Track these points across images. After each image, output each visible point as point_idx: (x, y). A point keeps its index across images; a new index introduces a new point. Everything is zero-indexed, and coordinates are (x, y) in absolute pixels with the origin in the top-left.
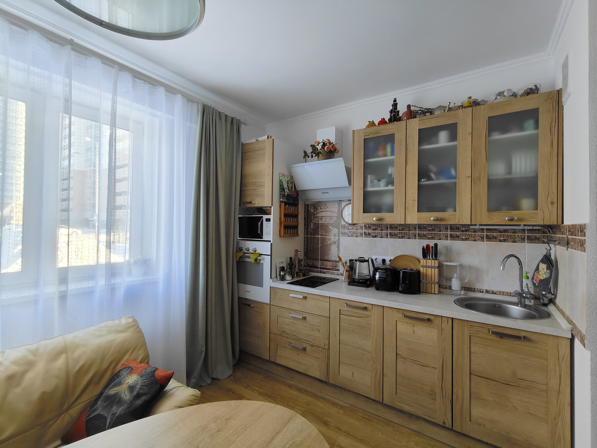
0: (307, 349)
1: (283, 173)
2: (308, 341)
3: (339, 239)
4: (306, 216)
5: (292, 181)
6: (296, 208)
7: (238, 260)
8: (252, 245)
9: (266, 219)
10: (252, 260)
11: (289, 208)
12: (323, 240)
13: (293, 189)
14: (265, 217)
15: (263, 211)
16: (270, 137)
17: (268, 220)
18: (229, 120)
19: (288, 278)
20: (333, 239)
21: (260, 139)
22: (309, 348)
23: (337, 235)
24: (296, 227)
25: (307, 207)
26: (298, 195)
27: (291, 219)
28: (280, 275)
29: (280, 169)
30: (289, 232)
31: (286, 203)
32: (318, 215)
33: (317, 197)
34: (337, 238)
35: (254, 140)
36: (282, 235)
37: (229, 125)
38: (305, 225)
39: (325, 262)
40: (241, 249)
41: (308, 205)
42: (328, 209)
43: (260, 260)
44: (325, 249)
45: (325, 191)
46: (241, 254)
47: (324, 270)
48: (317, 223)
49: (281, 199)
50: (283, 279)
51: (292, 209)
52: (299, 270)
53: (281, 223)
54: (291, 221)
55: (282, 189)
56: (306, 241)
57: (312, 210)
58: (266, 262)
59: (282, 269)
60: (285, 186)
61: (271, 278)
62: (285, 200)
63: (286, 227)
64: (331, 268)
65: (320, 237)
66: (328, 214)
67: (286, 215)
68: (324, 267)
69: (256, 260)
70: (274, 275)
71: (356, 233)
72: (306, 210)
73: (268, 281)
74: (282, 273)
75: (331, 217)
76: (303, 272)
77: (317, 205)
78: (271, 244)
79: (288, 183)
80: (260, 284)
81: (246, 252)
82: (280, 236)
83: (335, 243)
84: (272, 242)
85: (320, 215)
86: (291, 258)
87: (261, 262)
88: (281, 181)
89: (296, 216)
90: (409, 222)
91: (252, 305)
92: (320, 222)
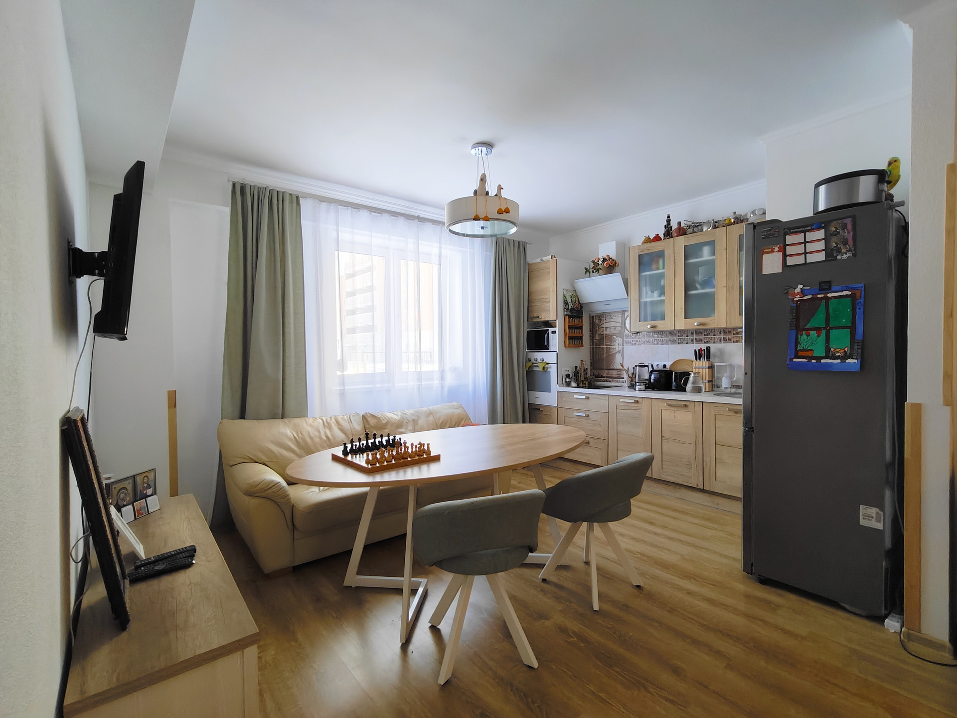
0: (590, 442)
1: (567, 288)
2: (591, 435)
3: (623, 348)
4: (591, 328)
5: (575, 295)
6: (580, 320)
7: (527, 370)
8: (539, 356)
9: (552, 332)
10: (540, 369)
11: (573, 320)
12: (608, 350)
13: (577, 302)
14: (551, 330)
15: (549, 324)
16: (553, 257)
17: (554, 332)
18: (517, 244)
19: (573, 384)
20: (617, 349)
21: (544, 259)
22: (591, 441)
23: (621, 344)
24: (581, 338)
25: (592, 318)
26: (582, 307)
27: (576, 330)
28: (566, 382)
29: (564, 285)
30: (573, 343)
31: (570, 316)
32: (602, 326)
33: (601, 309)
34: (621, 347)
35: (539, 260)
36: (567, 346)
37: (516, 248)
38: (590, 336)
39: (611, 371)
40: (530, 360)
41: (593, 316)
42: (612, 320)
43: (547, 368)
44: (610, 357)
45: (607, 303)
46: (530, 364)
47: (610, 379)
48: (602, 333)
49: (565, 313)
50: (568, 385)
51: (576, 322)
52: (585, 379)
53: (565, 335)
54: (575, 333)
55: (566, 303)
56: (592, 352)
57: (597, 322)
58: (553, 370)
59: (568, 376)
60: (569, 300)
61: (557, 384)
62: (569, 313)
63: (571, 338)
64: (616, 376)
65: (605, 347)
66: (612, 324)
67: (570, 327)
68: (610, 376)
69: (544, 368)
70: (560, 382)
71: (639, 341)
72: (591, 321)
73: (555, 386)
74: (567, 380)
75: (615, 328)
76: (589, 380)
77: (601, 316)
78: (557, 353)
79: (571, 297)
80: (548, 390)
81: (535, 362)
82: (565, 347)
83: (619, 352)
84: (557, 352)
85: (605, 325)
86: (576, 367)
87: (549, 370)
88: (565, 297)
89: (581, 328)
90: (678, 328)
91: (541, 410)
92: (605, 333)
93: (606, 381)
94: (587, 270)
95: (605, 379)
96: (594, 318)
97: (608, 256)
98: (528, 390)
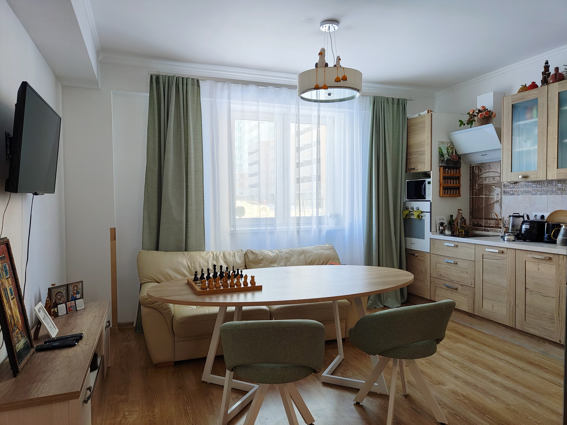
0: (458, 289)
1: (442, 141)
2: (459, 282)
3: (501, 197)
4: (471, 178)
5: (452, 146)
6: (458, 171)
7: (404, 217)
8: (416, 205)
9: (428, 182)
10: (415, 217)
11: (449, 171)
12: (487, 199)
13: (454, 154)
14: (427, 180)
15: (427, 175)
16: (430, 111)
17: (429, 183)
18: (396, 102)
19: (447, 232)
20: (496, 199)
21: (421, 114)
22: (460, 287)
23: (500, 194)
24: (458, 188)
25: (472, 168)
26: (460, 158)
27: (452, 181)
28: (439, 230)
29: (439, 138)
30: (449, 193)
31: (445, 168)
32: (482, 176)
33: (478, 159)
34: (500, 197)
35: (417, 115)
36: (441, 196)
37: (395, 106)
38: (470, 186)
39: (489, 221)
40: (407, 209)
41: (473, 167)
42: (491, 170)
43: (422, 217)
44: (489, 206)
45: (484, 153)
46: (406, 212)
47: (488, 229)
48: (481, 183)
49: (440, 164)
50: (442, 233)
51: (452, 173)
52: (460, 227)
53: (440, 185)
54: (452, 184)
55: (441, 155)
56: (471, 202)
57: (477, 172)
58: (427, 218)
59: (442, 224)
60: (445, 152)
61: (431, 231)
62: (444, 165)
63: (444, 188)
64: (494, 226)
65: (484, 196)
66: (491, 174)
67: (444, 178)
68: (488, 225)
69: (418, 216)
70: (433, 229)
71: (517, 191)
72: (472, 172)
73: (428, 234)
74: (441, 228)
75: (494, 178)
76: (466, 229)
77: (481, 167)
78: (431, 203)
79: (448, 149)
80: (422, 236)
81: (412, 210)
82: (440, 196)
83: (497, 201)
84: (431, 201)
85: (484, 175)
86: (452, 216)
87: (423, 218)
88: (440, 149)
89: (458, 178)
90: (550, 178)
91: (416, 255)
92: (484, 182)
93: (485, 230)
94: (461, 123)
95: (484, 228)
96: (474, 168)
97: (483, 107)
98: (405, 236)
